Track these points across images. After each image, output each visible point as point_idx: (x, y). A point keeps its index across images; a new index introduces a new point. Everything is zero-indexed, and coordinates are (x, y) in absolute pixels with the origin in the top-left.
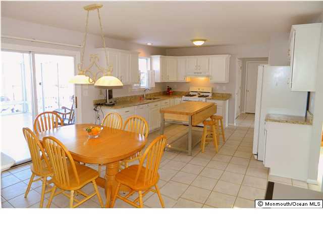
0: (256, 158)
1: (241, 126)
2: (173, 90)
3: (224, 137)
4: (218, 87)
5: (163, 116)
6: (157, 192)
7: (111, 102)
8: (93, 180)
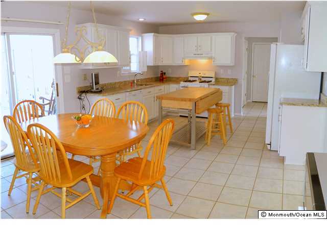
0: (269, 148)
1: (249, 115)
2: (167, 75)
3: (231, 127)
4: (222, 71)
5: (160, 104)
6: (163, 187)
7: (97, 89)
8: (87, 176)
